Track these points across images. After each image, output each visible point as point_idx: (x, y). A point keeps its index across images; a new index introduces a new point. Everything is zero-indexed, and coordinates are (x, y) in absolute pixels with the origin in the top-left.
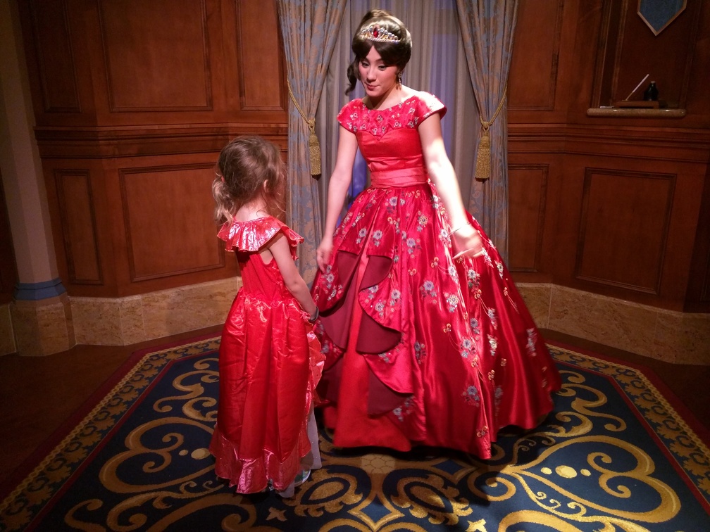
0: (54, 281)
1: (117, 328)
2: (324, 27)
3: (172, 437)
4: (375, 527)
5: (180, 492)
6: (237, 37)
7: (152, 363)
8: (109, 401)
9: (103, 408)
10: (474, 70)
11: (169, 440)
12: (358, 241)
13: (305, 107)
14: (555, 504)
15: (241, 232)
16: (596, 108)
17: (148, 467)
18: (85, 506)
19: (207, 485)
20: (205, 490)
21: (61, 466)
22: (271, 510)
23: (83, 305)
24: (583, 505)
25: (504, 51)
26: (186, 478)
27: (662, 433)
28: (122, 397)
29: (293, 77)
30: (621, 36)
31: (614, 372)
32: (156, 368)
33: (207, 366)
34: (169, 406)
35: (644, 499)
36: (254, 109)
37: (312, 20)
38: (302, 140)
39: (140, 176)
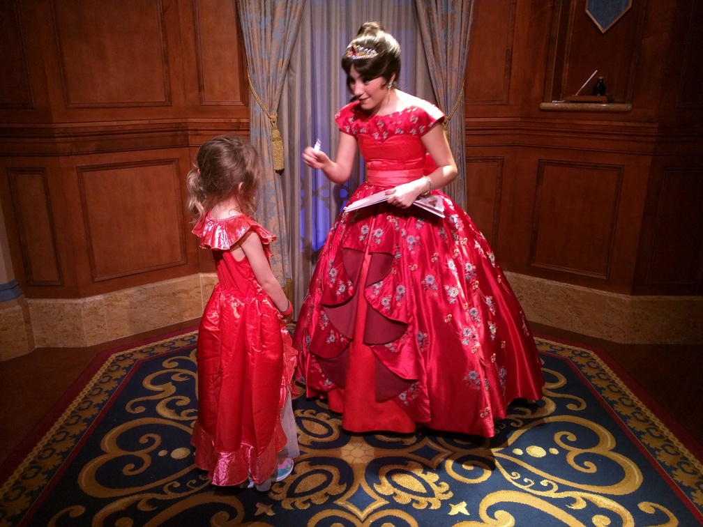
0: (11, 283)
1: (79, 329)
2: (285, 22)
3: (148, 438)
4: (362, 515)
5: (164, 493)
6: (195, 31)
7: (119, 363)
8: (79, 404)
9: (72, 412)
10: (433, 66)
11: (147, 441)
12: (362, 238)
13: (267, 101)
14: (529, 483)
15: (214, 230)
16: (549, 102)
17: (128, 470)
18: (67, 513)
19: (191, 484)
20: (188, 489)
21: (36, 474)
22: (258, 505)
23: (43, 307)
24: (554, 482)
25: (461, 47)
26: (168, 479)
27: (619, 410)
28: (93, 400)
29: (254, 72)
30: (570, 34)
31: (571, 355)
32: (123, 369)
33: (176, 364)
34: (141, 407)
35: (609, 474)
36: (213, 104)
37: (273, 15)
38: (265, 135)
39: (99, 174)
